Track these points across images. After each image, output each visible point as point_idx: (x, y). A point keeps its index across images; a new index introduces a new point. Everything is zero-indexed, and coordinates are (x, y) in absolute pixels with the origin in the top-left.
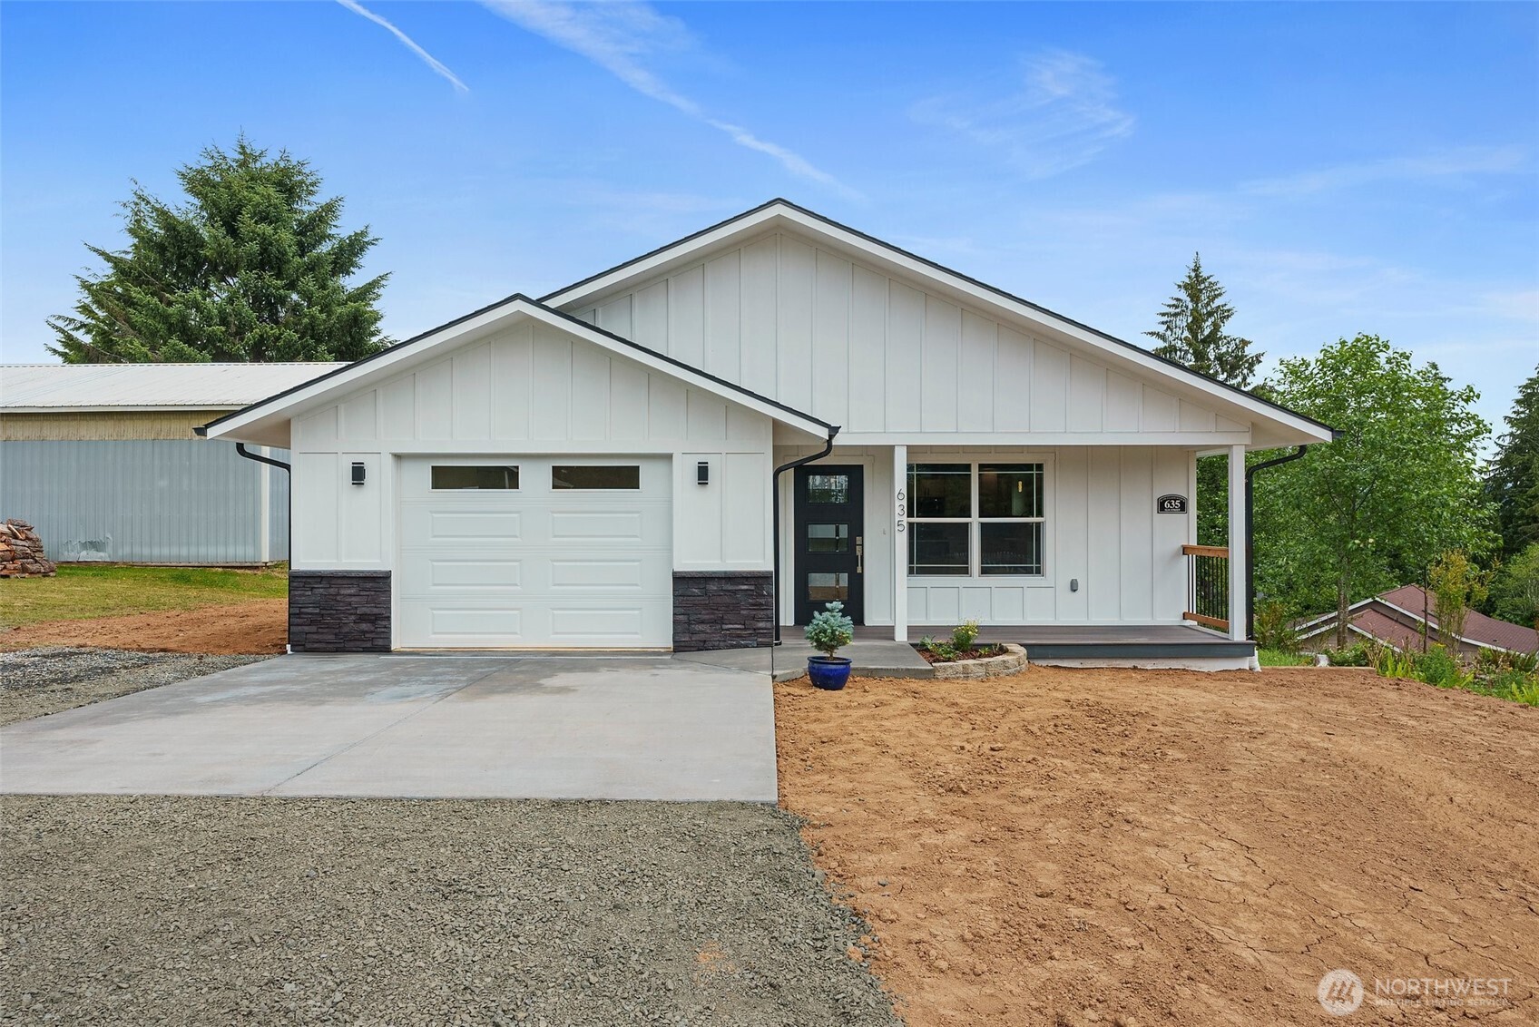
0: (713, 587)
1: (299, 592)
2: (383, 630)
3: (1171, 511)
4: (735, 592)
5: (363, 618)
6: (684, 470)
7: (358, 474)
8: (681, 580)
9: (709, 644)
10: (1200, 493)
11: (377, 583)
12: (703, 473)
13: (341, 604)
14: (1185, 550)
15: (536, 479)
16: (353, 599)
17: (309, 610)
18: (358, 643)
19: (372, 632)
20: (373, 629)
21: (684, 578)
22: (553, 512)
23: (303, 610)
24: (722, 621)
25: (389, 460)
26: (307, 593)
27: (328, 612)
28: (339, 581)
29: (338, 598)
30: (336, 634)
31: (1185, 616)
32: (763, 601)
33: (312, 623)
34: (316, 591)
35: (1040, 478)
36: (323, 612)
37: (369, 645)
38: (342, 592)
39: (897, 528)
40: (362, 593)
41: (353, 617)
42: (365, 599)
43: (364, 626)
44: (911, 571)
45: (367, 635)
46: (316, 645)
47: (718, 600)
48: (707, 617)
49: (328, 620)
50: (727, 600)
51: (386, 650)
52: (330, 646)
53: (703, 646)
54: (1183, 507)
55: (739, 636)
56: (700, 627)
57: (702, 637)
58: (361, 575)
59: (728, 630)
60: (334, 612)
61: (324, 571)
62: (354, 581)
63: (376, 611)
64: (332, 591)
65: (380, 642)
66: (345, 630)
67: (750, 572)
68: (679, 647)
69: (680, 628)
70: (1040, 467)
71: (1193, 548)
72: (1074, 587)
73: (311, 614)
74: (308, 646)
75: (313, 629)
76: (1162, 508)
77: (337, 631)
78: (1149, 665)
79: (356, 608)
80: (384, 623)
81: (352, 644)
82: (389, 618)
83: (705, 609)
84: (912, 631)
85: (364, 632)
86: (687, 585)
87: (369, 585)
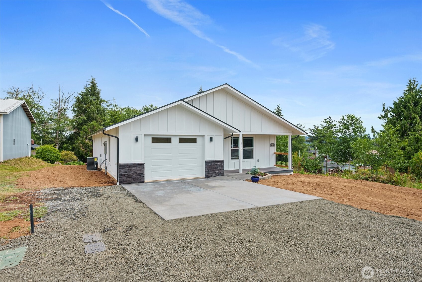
0: (213, 164)
1: (122, 169)
2: (143, 177)
3: (272, 146)
4: (217, 164)
5: (138, 175)
6: (207, 139)
7: (137, 139)
8: (207, 162)
9: (212, 176)
10: (277, 143)
11: (141, 166)
12: (211, 140)
13: (133, 172)
14: (274, 153)
15: (175, 140)
16: (135, 170)
17: (124, 173)
18: (137, 181)
19: (140, 178)
20: (140, 177)
21: (208, 162)
22: (179, 148)
23: (122, 173)
24: (214, 171)
25: (143, 136)
26: (124, 169)
27: (129, 174)
28: (132, 166)
29: (132, 170)
30: (131, 179)
31: (274, 165)
32: (222, 166)
33: (125, 176)
34: (126, 169)
35: (253, 140)
36: (128, 174)
37: (139, 181)
38: (133, 168)
39: (241, 150)
40: (138, 168)
41: (135, 175)
42: (138, 170)
43: (138, 177)
44: (244, 158)
45: (139, 179)
46: (126, 182)
47: (214, 166)
48: (212, 170)
49: (129, 176)
50: (216, 166)
51: (143, 182)
52: (130, 182)
53: (211, 176)
54: (274, 145)
55: (218, 174)
56: (211, 172)
57: (211, 174)
58: (138, 164)
59: (216, 172)
60: (131, 173)
61: (129, 164)
62: (136, 166)
63: (141, 173)
64: (130, 168)
65: (142, 180)
66: (133, 178)
67: (220, 160)
68: (206, 177)
69: (207, 173)
70: (253, 138)
71: (275, 153)
72: (258, 161)
73: (124, 174)
74: (124, 182)
75: (125, 178)
76: (271, 146)
77: (131, 178)
78: (278, 175)
79: (136, 172)
80: (143, 175)
81: (135, 181)
82: (144, 174)
83: (211, 168)
84: (244, 170)
85: (138, 178)
86: (208, 164)
87: (139, 166)
